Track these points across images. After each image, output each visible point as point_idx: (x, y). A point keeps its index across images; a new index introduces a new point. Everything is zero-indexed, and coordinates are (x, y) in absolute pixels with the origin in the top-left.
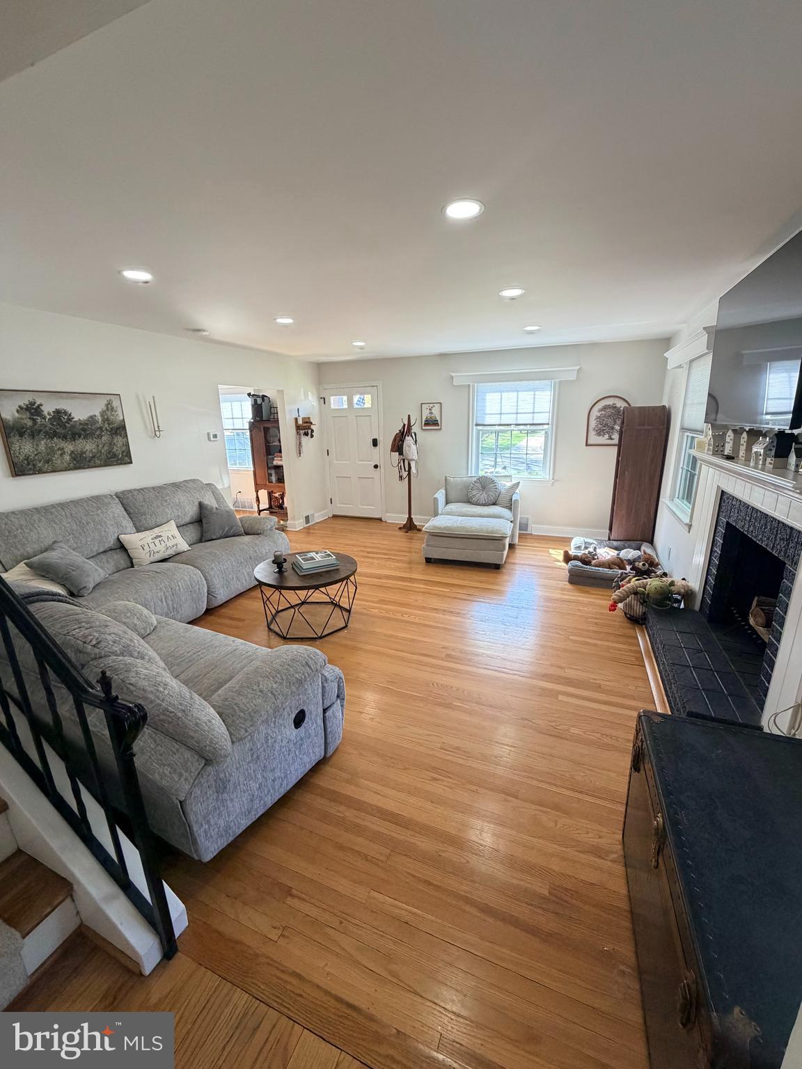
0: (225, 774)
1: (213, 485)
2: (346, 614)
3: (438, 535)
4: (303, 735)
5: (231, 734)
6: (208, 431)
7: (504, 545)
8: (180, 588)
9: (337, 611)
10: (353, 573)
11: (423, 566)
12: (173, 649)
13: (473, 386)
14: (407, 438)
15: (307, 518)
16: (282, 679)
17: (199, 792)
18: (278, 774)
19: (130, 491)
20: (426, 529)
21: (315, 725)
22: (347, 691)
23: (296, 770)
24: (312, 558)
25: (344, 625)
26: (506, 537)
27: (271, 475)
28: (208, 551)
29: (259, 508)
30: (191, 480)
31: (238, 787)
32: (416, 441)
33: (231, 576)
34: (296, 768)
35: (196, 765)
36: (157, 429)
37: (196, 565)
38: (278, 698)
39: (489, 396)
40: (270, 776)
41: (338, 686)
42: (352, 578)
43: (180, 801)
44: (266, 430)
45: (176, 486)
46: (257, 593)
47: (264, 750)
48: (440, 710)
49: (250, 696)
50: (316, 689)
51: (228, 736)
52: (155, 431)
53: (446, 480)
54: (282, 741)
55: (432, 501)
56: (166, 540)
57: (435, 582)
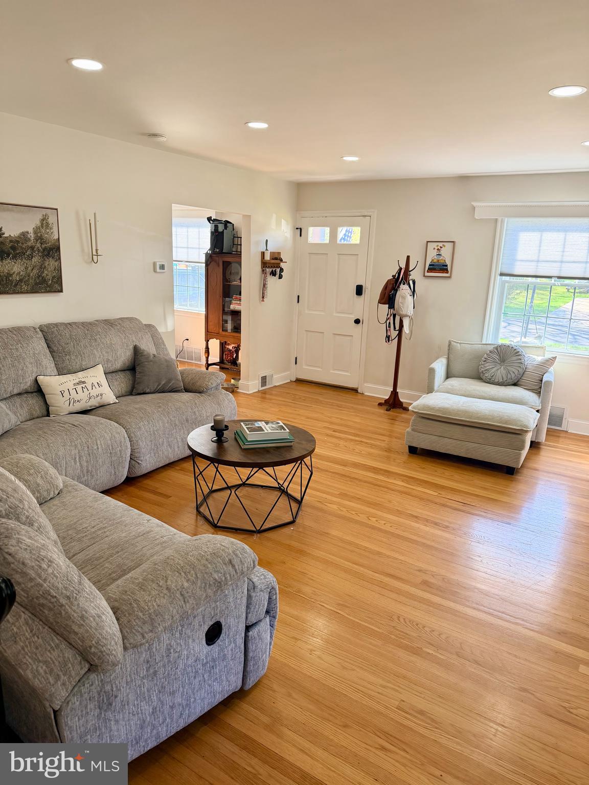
0: (112, 687)
1: (153, 327)
2: (295, 506)
3: (431, 418)
4: (216, 655)
5: (124, 638)
6: (155, 261)
7: (523, 442)
8: (98, 448)
9: (284, 501)
10: (310, 453)
11: (405, 456)
12: (75, 521)
13: (502, 221)
14: (402, 286)
15: (264, 380)
16: (197, 577)
17: (78, 703)
18: (178, 700)
19: (56, 325)
20: (413, 408)
21: (233, 645)
22: (281, 607)
23: (203, 699)
24: (260, 429)
25: (290, 519)
26: (527, 431)
27: (226, 322)
28: (137, 406)
29: (207, 361)
30: (127, 318)
31: (126, 707)
32: (414, 291)
33: (161, 440)
34: (202, 697)
35: (78, 669)
36: (94, 253)
37: (121, 421)
38: (188, 602)
39: (524, 237)
40: (168, 699)
41: (270, 598)
42: (307, 460)
43: (54, 710)
44: (226, 265)
45: (109, 323)
46: (189, 465)
47: (164, 666)
48: (402, 654)
49: (154, 593)
50: (239, 597)
51: (121, 639)
52: (93, 255)
53: (449, 346)
54: (188, 658)
55: (427, 371)
56: (90, 388)
57: (417, 479)
